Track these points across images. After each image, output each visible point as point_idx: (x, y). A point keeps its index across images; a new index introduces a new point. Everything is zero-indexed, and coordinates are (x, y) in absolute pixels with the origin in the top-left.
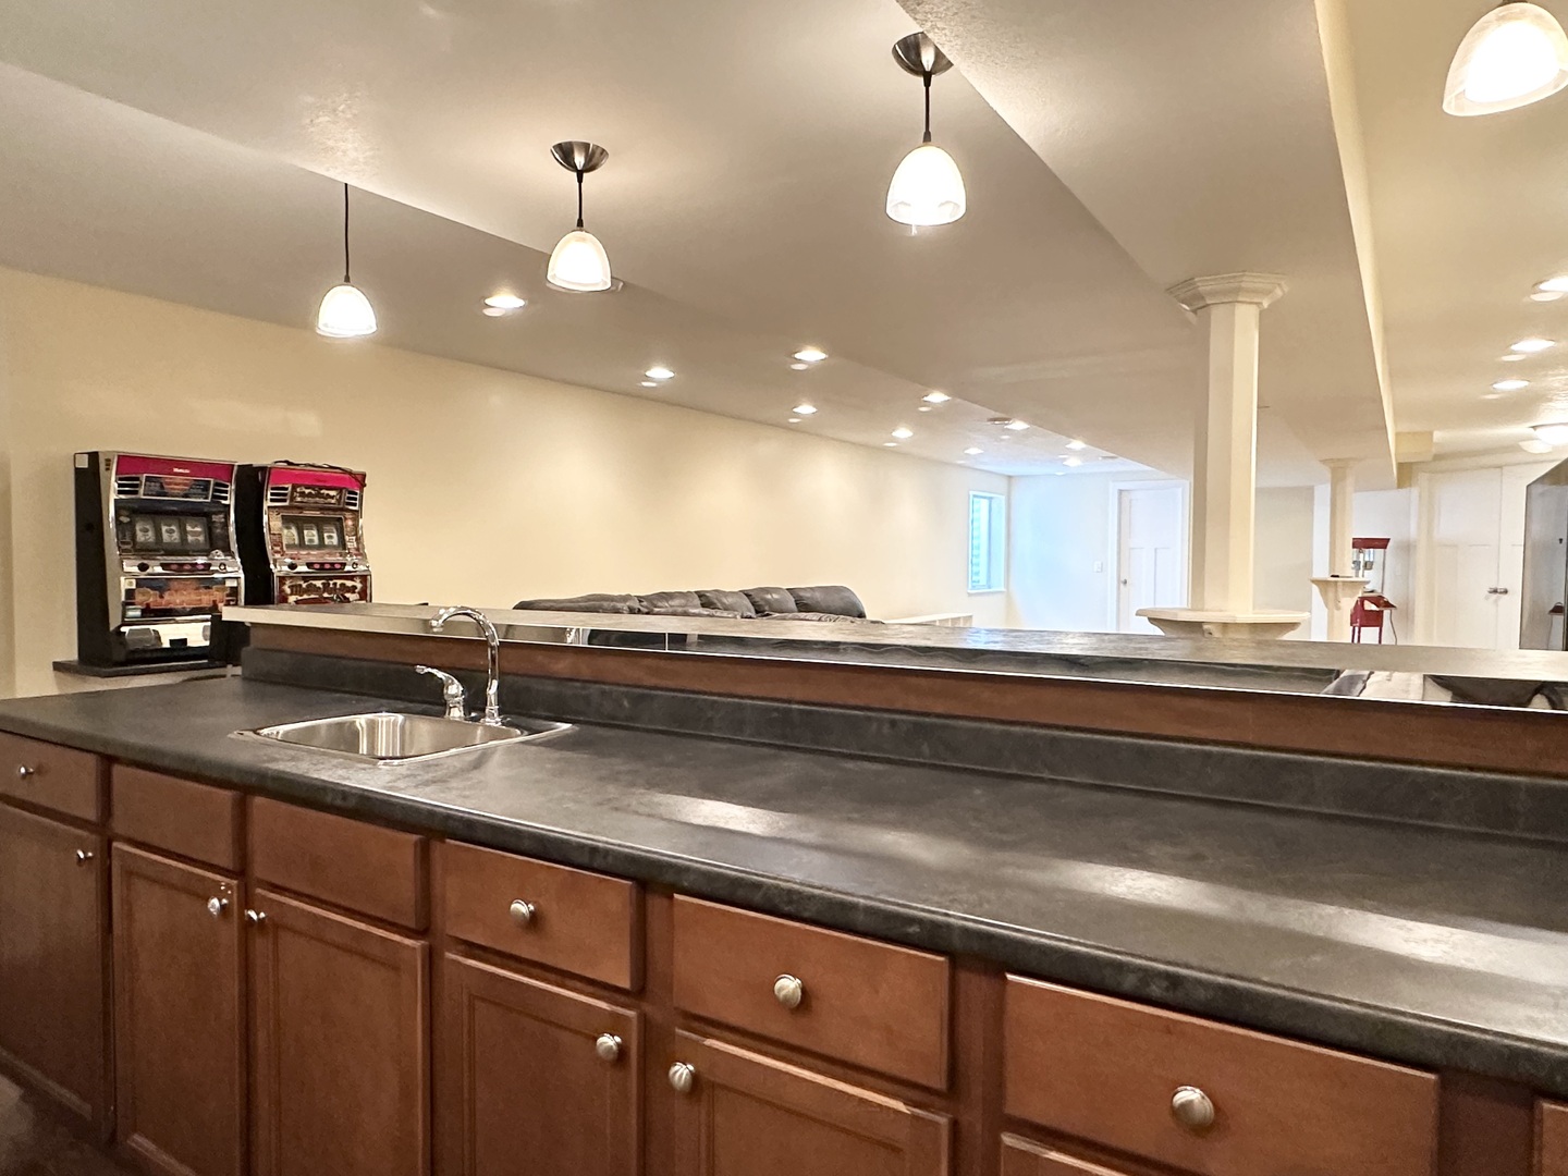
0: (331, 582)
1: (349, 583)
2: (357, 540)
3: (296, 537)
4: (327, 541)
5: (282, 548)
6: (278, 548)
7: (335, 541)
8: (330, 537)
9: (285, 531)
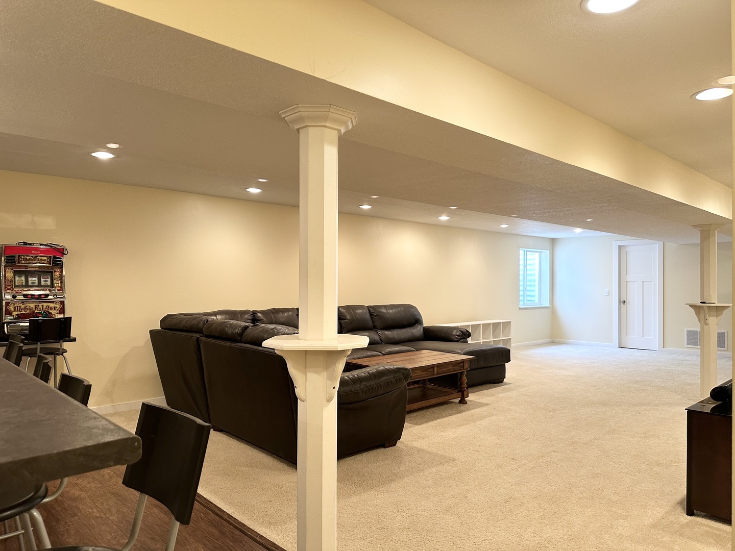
0: (40, 305)
1: (52, 305)
2: (61, 282)
3: (24, 281)
4: (43, 283)
5: (12, 287)
6: (9, 287)
7: (49, 283)
8: (45, 281)
9: (17, 278)
